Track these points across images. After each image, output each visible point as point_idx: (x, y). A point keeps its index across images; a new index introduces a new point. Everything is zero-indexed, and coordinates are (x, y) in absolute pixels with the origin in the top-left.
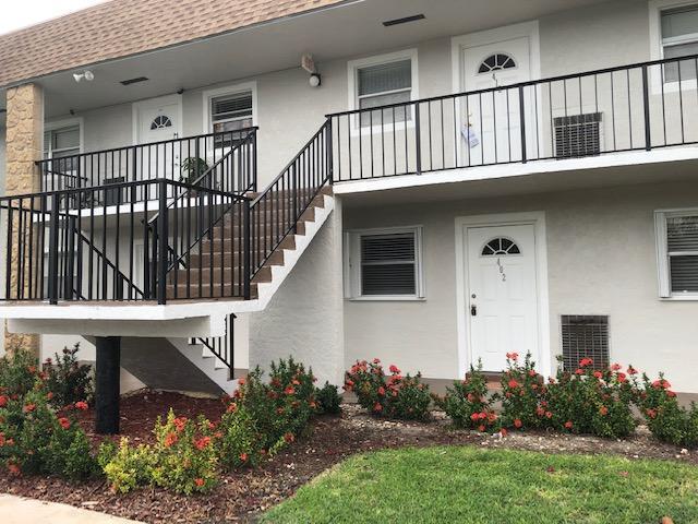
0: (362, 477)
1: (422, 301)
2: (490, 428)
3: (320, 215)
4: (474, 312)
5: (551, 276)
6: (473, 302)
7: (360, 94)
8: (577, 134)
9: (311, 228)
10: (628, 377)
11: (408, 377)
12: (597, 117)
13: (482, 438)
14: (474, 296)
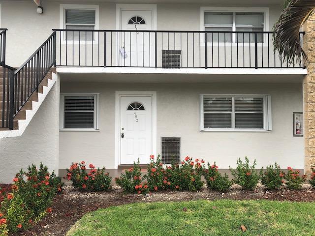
0: (96, 227)
1: (97, 131)
2: (144, 192)
3: (50, 83)
4: (123, 136)
5: (158, 120)
6: (123, 132)
7: (66, 23)
8: (171, 58)
9: (46, 90)
10: (201, 164)
11: (99, 170)
12: (180, 52)
13: (141, 198)
14: (123, 129)
